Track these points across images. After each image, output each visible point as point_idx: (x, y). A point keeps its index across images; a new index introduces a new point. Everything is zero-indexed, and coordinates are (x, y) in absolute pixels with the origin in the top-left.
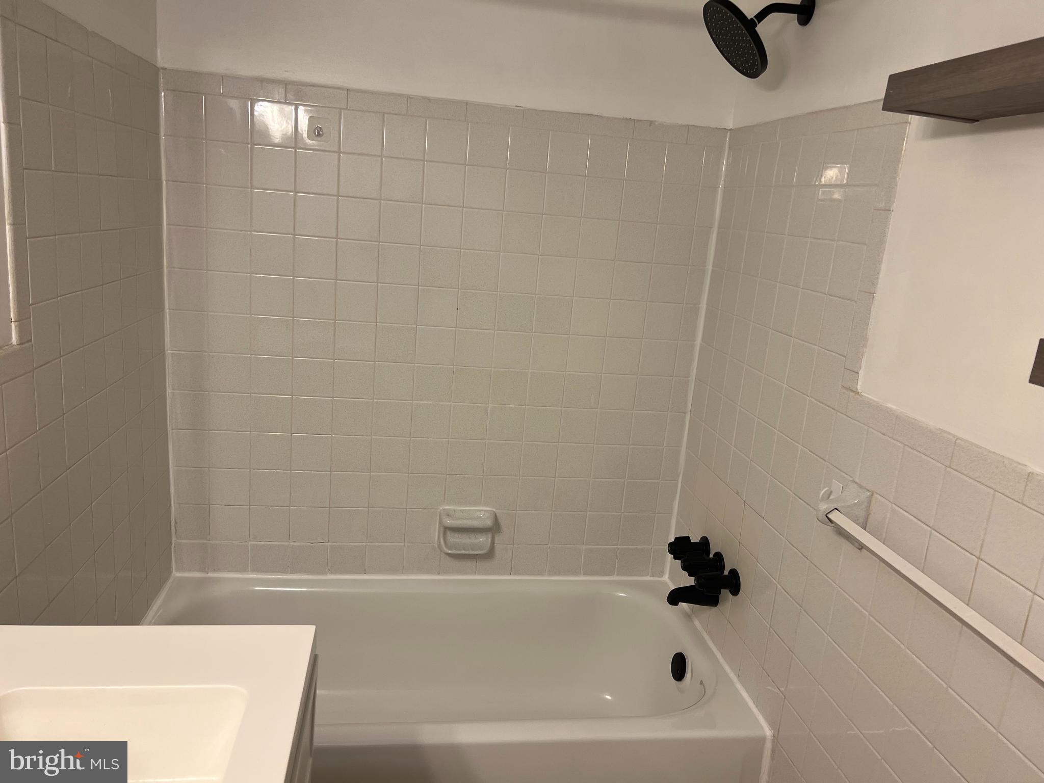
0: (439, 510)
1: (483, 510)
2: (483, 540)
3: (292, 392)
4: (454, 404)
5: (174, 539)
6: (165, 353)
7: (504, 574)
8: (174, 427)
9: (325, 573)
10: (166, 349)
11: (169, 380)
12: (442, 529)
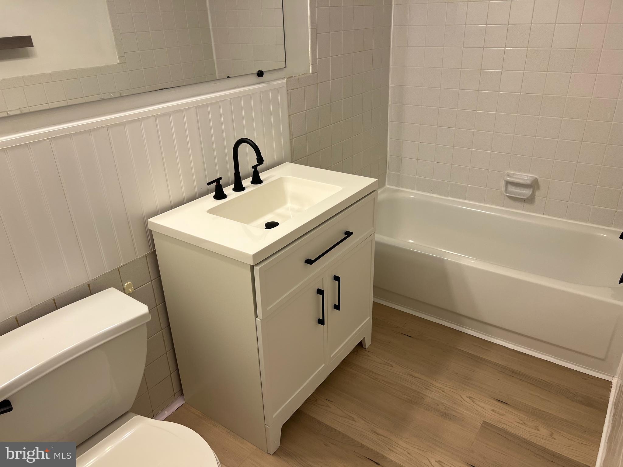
0: (505, 173)
1: (529, 176)
2: (527, 192)
3: (439, 106)
4: (519, 115)
5: (387, 171)
6: (389, 86)
7: (540, 213)
8: (391, 121)
9: (447, 196)
10: (390, 84)
11: (390, 99)
12: (505, 183)
